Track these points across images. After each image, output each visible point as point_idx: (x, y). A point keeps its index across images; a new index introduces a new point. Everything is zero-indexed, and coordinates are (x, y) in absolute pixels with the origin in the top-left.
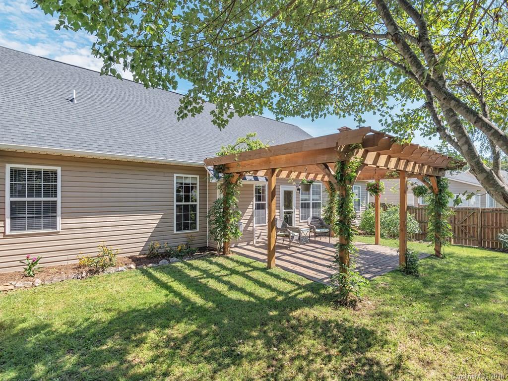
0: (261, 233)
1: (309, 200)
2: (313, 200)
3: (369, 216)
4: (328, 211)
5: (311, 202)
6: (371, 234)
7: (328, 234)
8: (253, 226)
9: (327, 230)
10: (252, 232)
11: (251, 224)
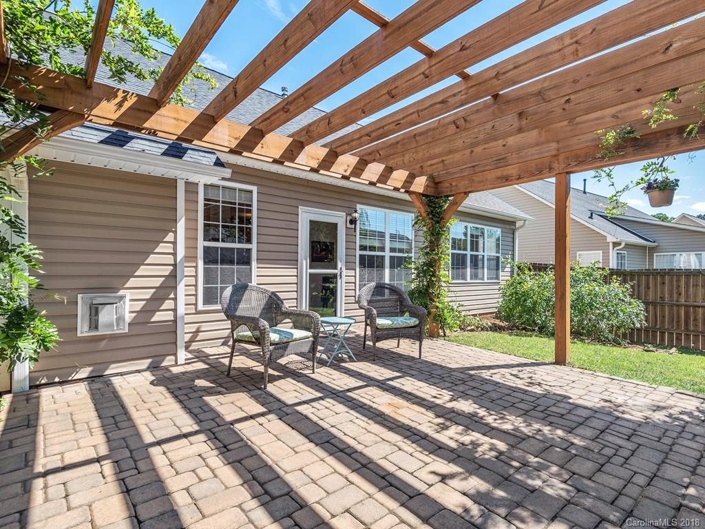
0: (198, 331)
1: (382, 249)
2: (392, 250)
3: (521, 289)
4: (424, 272)
5: (387, 254)
6: (525, 329)
7: (413, 331)
8: (175, 310)
9: (413, 321)
10: (171, 328)
11: (168, 304)
